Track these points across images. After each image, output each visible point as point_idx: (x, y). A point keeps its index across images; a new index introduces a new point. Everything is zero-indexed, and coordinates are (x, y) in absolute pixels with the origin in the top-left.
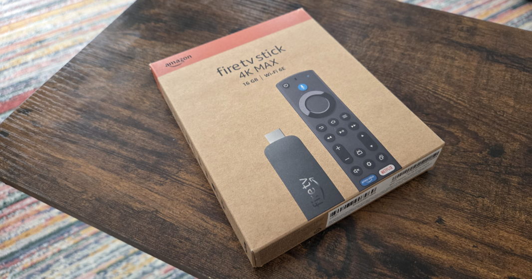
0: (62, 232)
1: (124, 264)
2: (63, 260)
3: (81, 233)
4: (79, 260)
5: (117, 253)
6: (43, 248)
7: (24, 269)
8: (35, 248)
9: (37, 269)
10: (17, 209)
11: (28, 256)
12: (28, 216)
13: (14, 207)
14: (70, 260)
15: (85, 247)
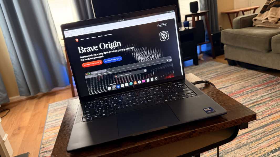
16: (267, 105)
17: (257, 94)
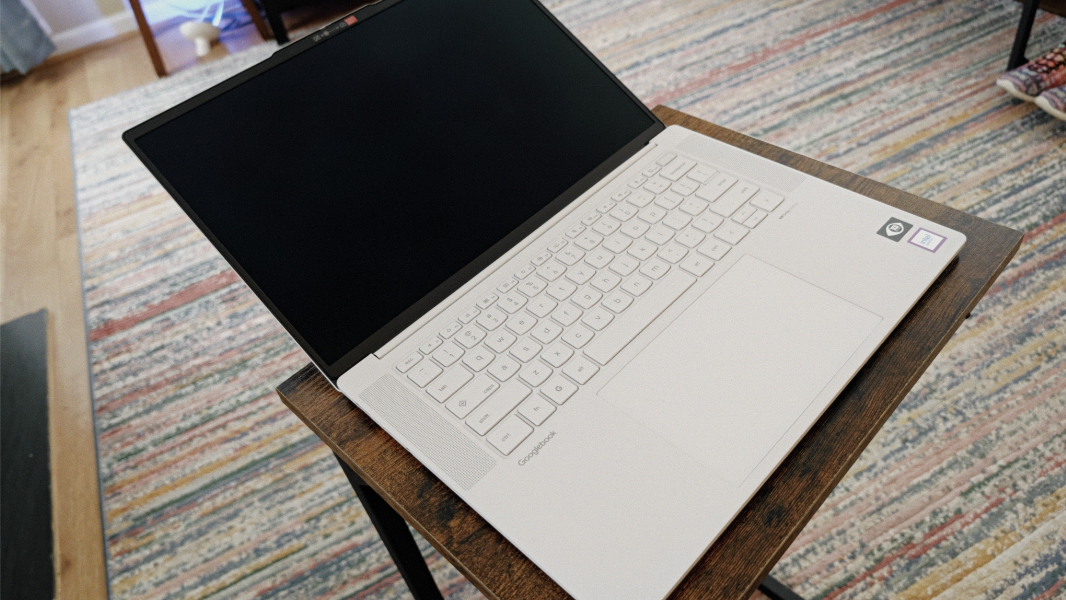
0: (258, 466)
1: (345, 508)
2: (257, 504)
3: (284, 467)
4: (282, 502)
5: (335, 494)
6: (231, 488)
7: (204, 516)
8: (218, 487)
9: (221, 515)
10: (195, 436)
11: (209, 499)
12: (209, 445)
13: (190, 434)
14: (267, 504)
15: (290, 486)
16: (875, 98)
17: (851, 53)
